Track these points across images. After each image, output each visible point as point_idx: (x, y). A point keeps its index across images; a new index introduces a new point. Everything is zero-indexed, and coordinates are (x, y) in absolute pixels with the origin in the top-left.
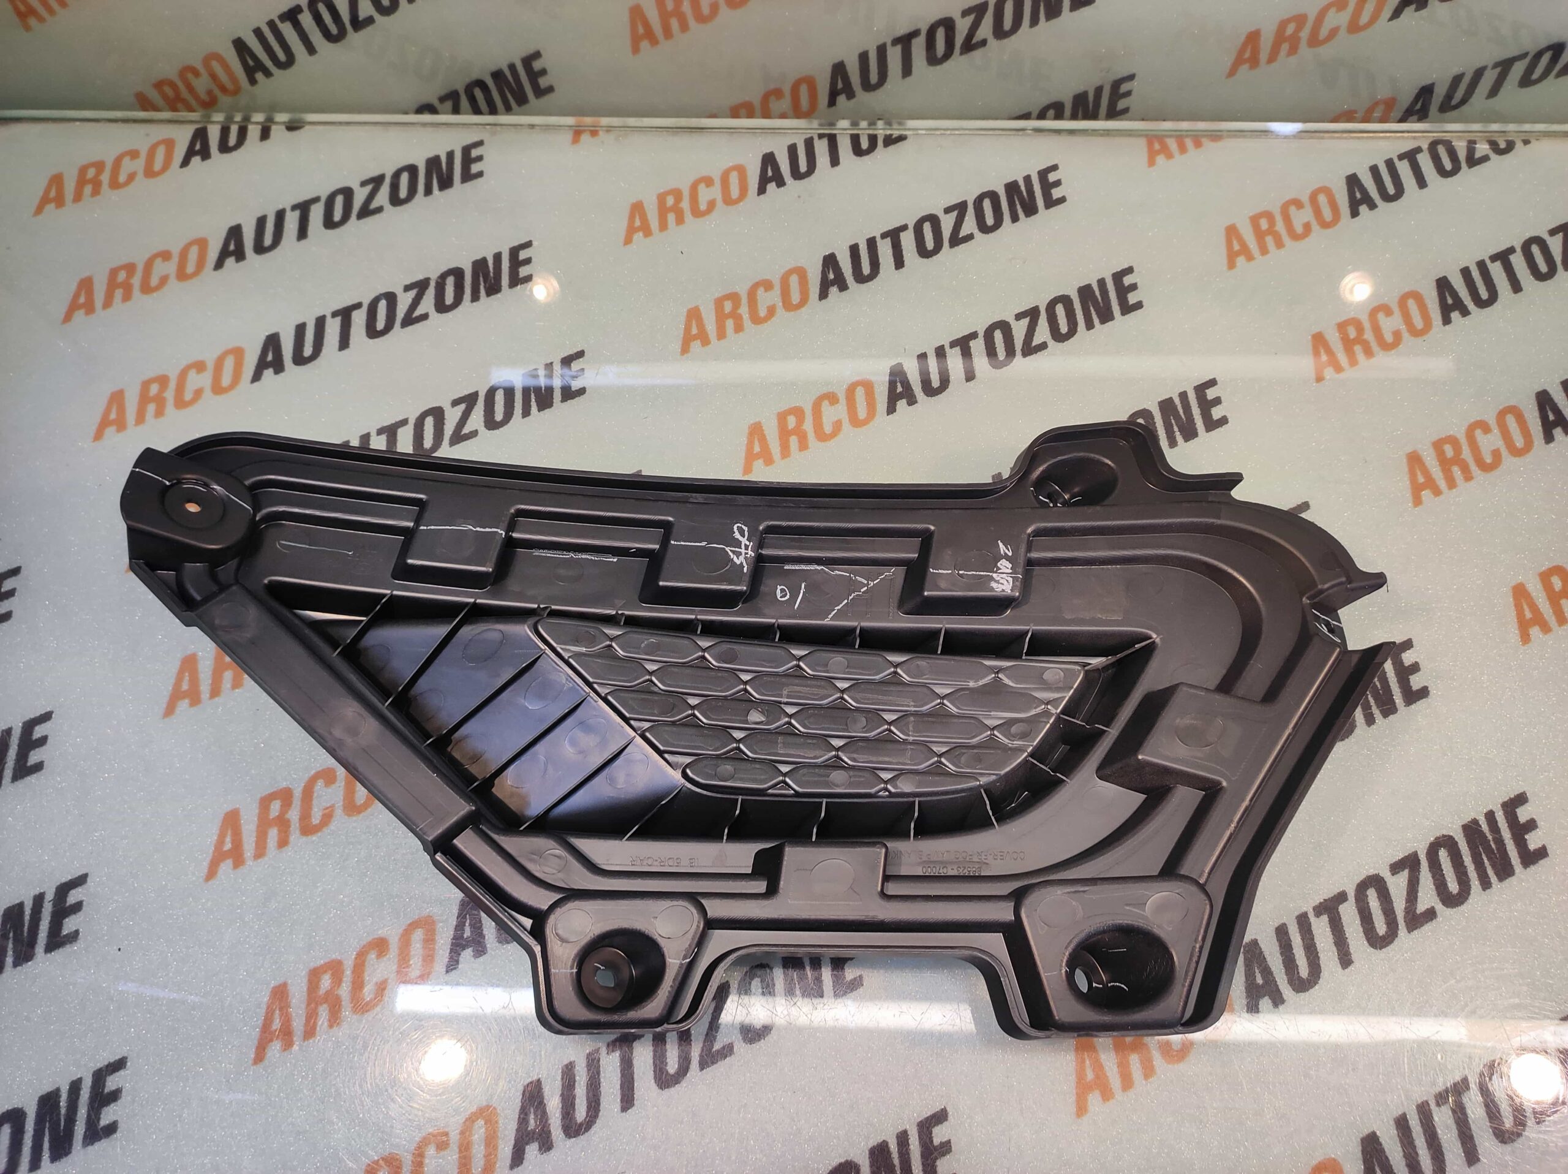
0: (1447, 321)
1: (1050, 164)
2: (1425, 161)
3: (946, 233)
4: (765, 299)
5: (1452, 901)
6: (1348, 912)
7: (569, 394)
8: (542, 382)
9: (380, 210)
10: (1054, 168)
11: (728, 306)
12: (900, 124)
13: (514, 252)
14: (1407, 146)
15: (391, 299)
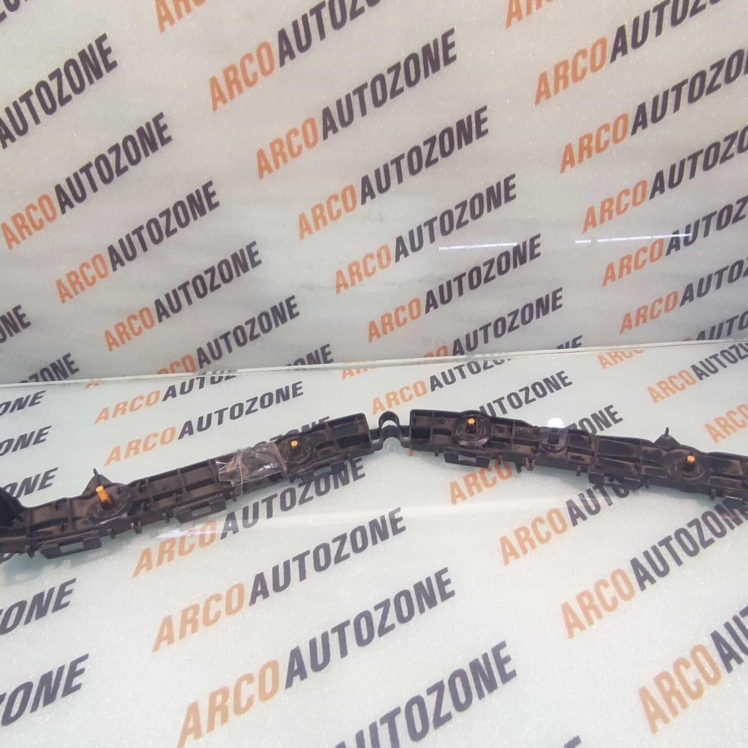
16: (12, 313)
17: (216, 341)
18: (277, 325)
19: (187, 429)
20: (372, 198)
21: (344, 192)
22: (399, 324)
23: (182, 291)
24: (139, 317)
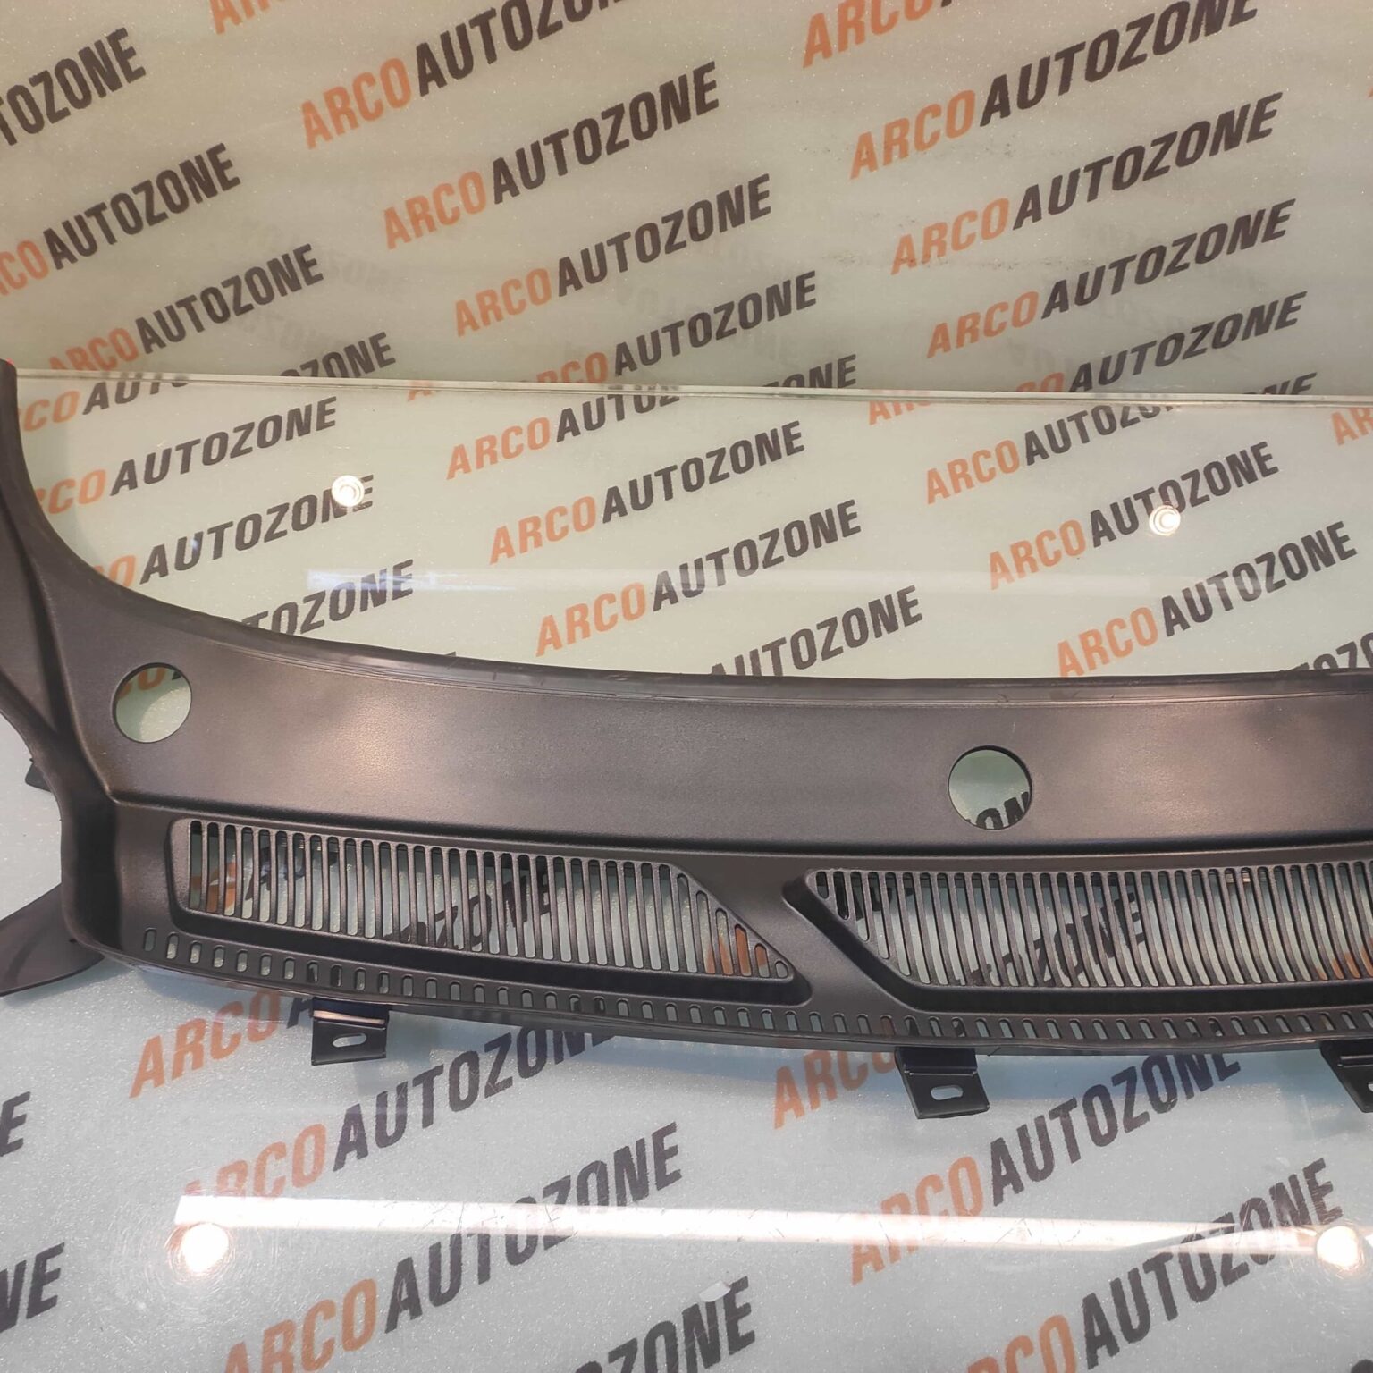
0: (1097, 543)
1: (791, 421)
2: (1089, 423)
3: (708, 472)
4: (560, 522)
7: (398, 594)
8: (378, 587)
9: (249, 450)
10: (796, 424)
11: (530, 527)
12: (675, 388)
14: (1075, 409)
15: (256, 519)
16: (292, 257)
17: (655, 335)
18: (771, 317)
19: (614, 504)
20: (1002, 117)
21: (954, 102)
22: (989, 332)
23: (613, 247)
24: (524, 283)
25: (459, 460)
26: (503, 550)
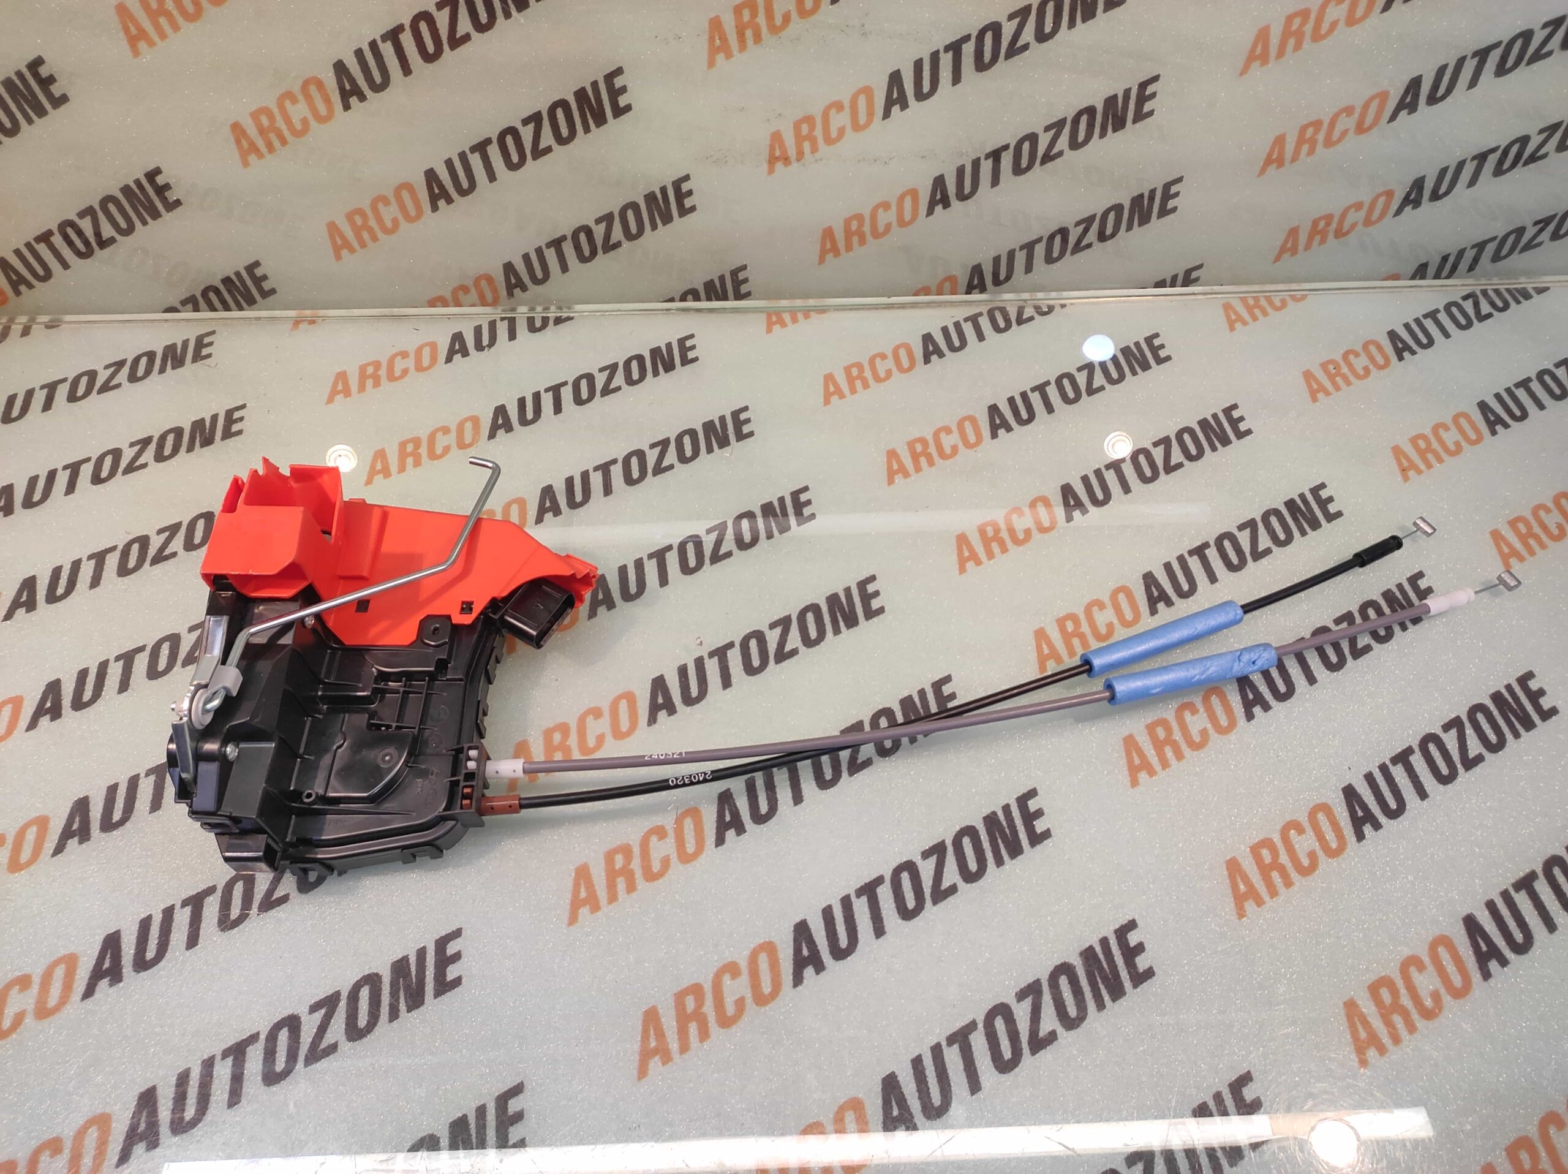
0: (994, 435)
1: (687, 334)
2: (985, 322)
3: (599, 385)
4: (441, 441)
5: (970, 877)
6: (885, 893)
9: (118, 386)
10: (692, 336)
11: (410, 448)
12: (569, 308)
13: (229, 413)
14: (972, 311)
15: (117, 453)
16: (144, 181)
17: (539, 251)
18: (654, 227)
19: (500, 421)
22: (876, 235)
23: (477, 155)
24: (393, 200)
25: (340, 387)
26: (379, 472)
